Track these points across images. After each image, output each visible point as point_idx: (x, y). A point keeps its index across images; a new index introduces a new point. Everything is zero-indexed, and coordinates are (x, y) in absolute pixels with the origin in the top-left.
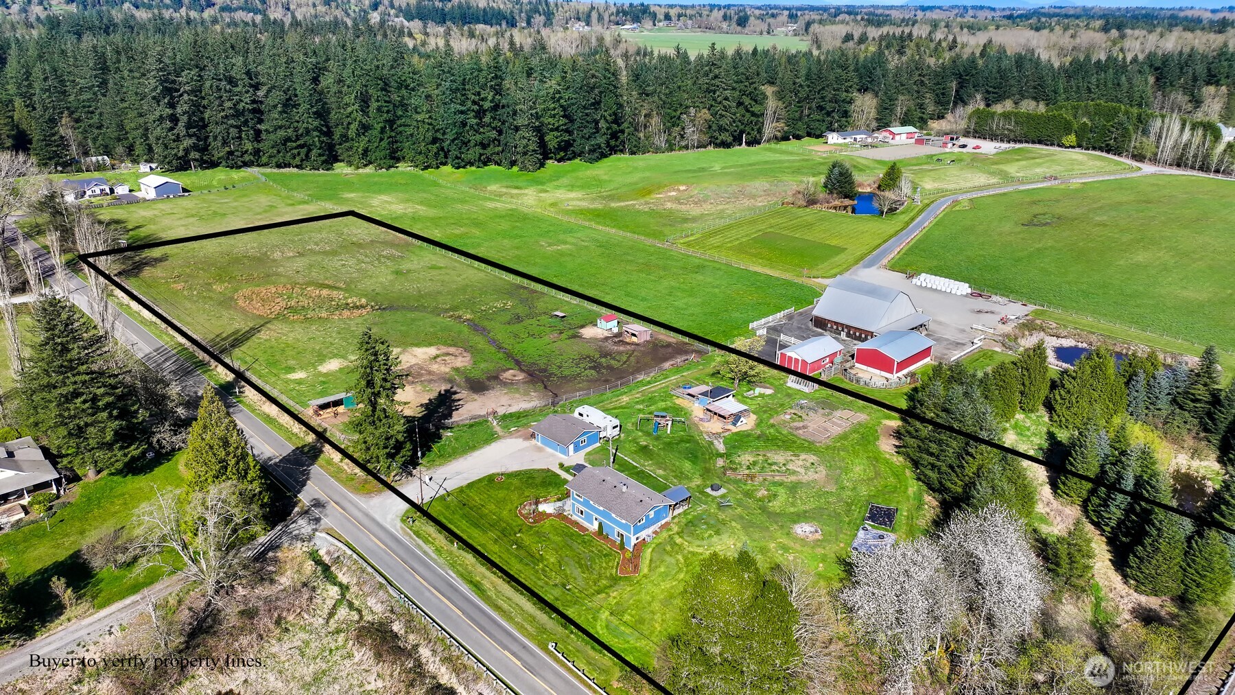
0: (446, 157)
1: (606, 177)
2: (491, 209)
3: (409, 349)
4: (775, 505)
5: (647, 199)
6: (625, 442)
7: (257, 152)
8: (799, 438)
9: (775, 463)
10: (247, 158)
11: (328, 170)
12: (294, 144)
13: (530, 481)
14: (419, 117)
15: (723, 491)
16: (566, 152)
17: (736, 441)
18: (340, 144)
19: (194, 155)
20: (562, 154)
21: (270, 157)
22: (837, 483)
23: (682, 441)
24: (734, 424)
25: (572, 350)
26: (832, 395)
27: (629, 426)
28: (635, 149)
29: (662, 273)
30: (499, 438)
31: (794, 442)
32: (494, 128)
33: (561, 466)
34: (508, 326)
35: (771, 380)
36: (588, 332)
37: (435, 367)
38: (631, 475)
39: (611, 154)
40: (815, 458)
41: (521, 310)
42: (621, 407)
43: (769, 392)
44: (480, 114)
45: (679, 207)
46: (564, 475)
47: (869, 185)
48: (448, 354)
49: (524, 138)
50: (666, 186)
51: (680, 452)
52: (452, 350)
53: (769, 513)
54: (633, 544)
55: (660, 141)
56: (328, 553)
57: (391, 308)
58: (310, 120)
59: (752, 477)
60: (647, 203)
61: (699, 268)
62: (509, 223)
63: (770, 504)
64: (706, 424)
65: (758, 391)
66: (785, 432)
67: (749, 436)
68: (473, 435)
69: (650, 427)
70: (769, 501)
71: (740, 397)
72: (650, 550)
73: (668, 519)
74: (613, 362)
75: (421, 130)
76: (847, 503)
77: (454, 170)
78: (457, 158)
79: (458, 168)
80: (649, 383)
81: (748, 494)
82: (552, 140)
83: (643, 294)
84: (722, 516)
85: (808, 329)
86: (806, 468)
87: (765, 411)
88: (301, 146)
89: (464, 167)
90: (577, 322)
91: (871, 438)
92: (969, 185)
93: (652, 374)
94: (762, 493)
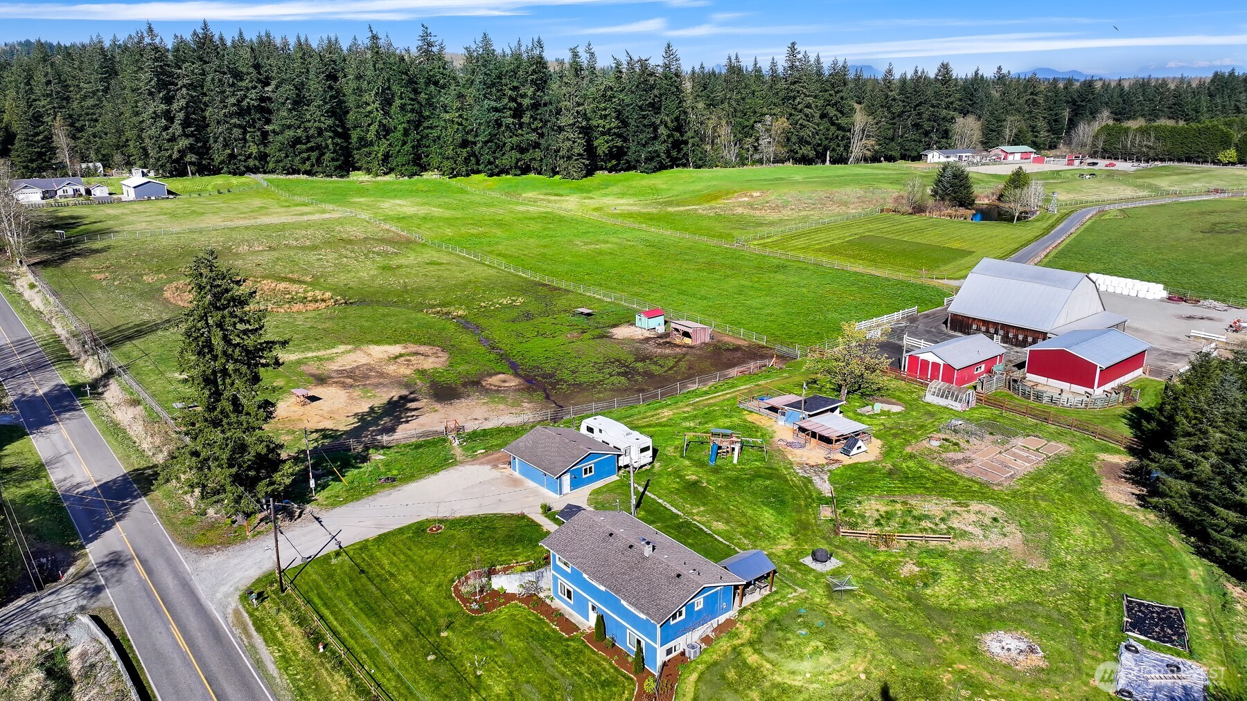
0: (478, 163)
1: (664, 186)
2: (522, 213)
3: (364, 347)
4: (941, 592)
5: (713, 204)
6: (660, 475)
7: (263, 157)
8: (962, 477)
9: (927, 517)
10: (251, 163)
11: (342, 176)
12: (304, 147)
13: (487, 533)
14: (447, 116)
15: (834, 563)
16: (619, 161)
17: (851, 478)
18: (358, 149)
19: (191, 158)
20: (614, 162)
21: (278, 161)
22: (1047, 555)
23: (757, 475)
24: (846, 452)
25: (595, 351)
26: (1001, 415)
27: (670, 451)
28: (700, 163)
29: (729, 272)
30: (455, 463)
31: (955, 483)
32: (535, 130)
33: (547, 510)
34: (511, 324)
35: (897, 393)
36: (622, 332)
37: (391, 369)
38: (666, 530)
39: (672, 167)
40: (996, 509)
41: (533, 308)
42: (660, 425)
43: (896, 409)
44: (518, 113)
45: (752, 212)
46: (548, 525)
47: (987, 197)
48: (417, 354)
49: (568, 139)
50: (735, 192)
51: (754, 494)
52: (423, 349)
53: (928, 607)
54: (659, 663)
55: (731, 154)
56: (83, 655)
57: (362, 302)
58: (323, 119)
59: (886, 539)
60: (711, 208)
61: (781, 268)
62: (540, 225)
63: (928, 591)
64: (798, 452)
65: (878, 407)
66: (934, 467)
67: (872, 470)
68: (415, 459)
69: (705, 453)
70: (926, 585)
71: (851, 414)
72: (695, 676)
73: (732, 614)
74: (653, 367)
75: (449, 130)
76: (1078, 594)
77: (486, 178)
78: (490, 163)
79: (491, 175)
80: (706, 393)
81: (883, 571)
82: (602, 145)
83: (703, 293)
84: (836, 610)
85: (941, 332)
86: (984, 527)
87: (892, 434)
88: (311, 149)
89: (498, 175)
90: (607, 320)
91: (1086, 481)
92: (1113, 197)
93: (711, 384)
94: (909, 569)
